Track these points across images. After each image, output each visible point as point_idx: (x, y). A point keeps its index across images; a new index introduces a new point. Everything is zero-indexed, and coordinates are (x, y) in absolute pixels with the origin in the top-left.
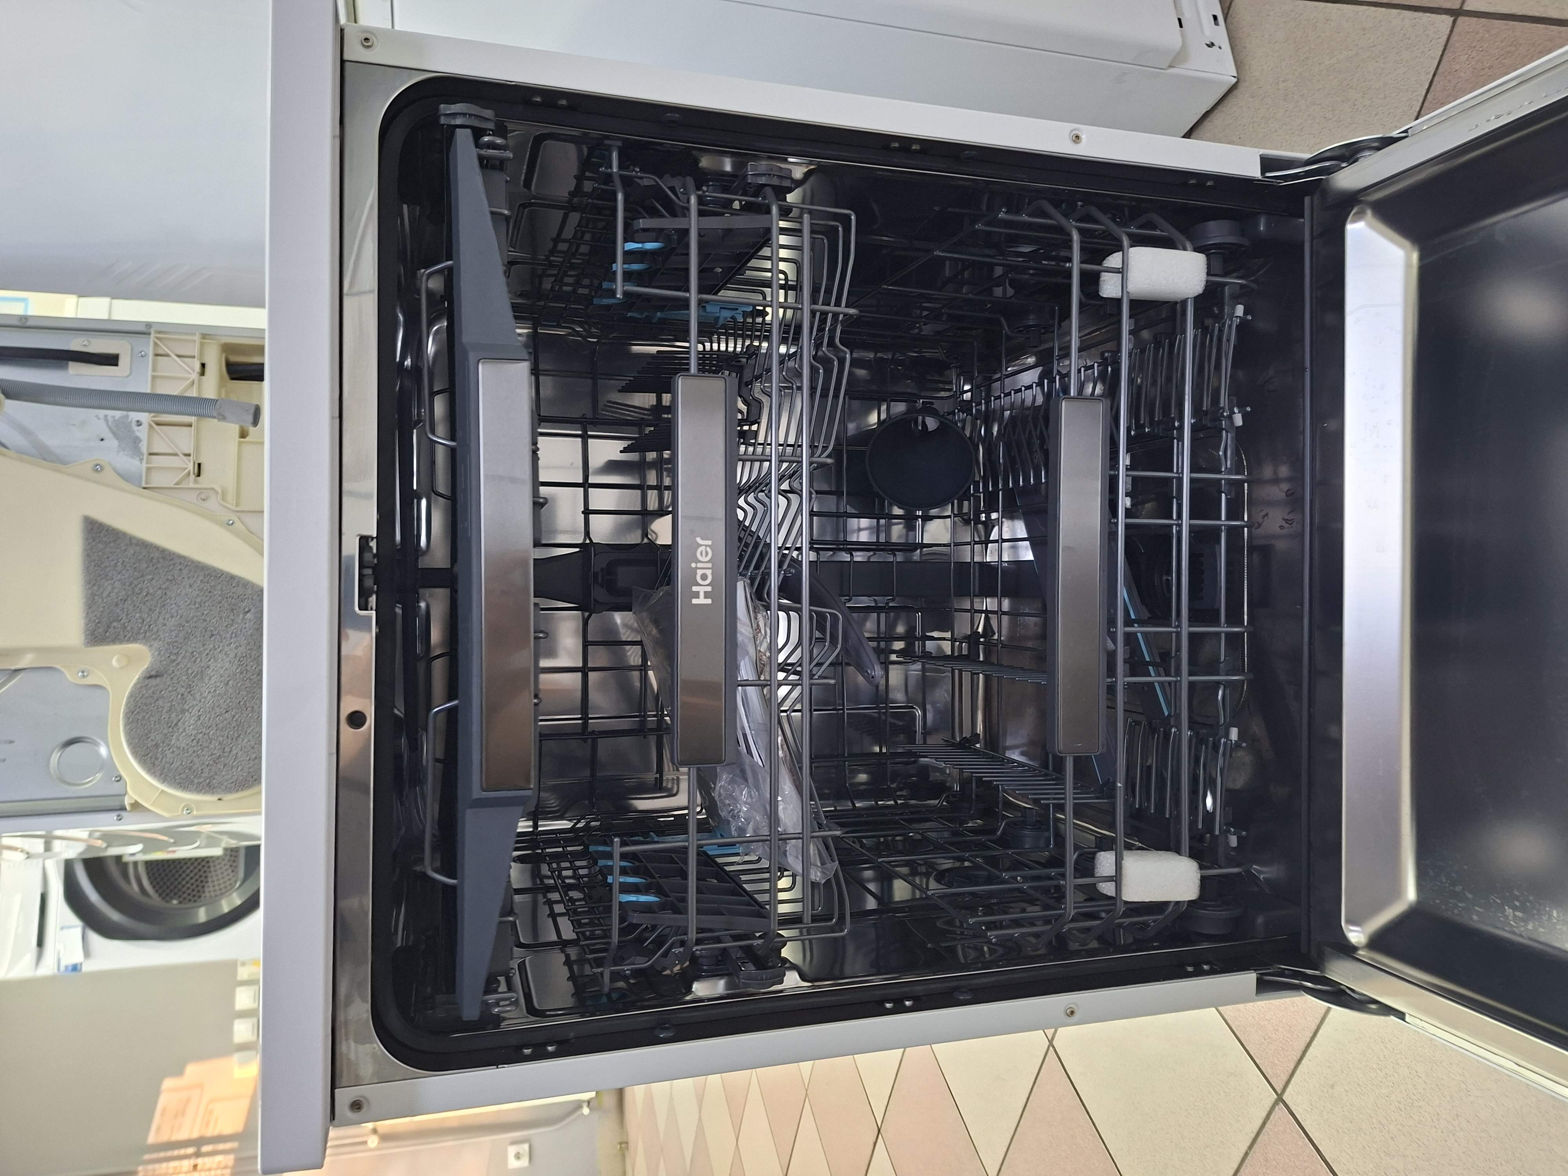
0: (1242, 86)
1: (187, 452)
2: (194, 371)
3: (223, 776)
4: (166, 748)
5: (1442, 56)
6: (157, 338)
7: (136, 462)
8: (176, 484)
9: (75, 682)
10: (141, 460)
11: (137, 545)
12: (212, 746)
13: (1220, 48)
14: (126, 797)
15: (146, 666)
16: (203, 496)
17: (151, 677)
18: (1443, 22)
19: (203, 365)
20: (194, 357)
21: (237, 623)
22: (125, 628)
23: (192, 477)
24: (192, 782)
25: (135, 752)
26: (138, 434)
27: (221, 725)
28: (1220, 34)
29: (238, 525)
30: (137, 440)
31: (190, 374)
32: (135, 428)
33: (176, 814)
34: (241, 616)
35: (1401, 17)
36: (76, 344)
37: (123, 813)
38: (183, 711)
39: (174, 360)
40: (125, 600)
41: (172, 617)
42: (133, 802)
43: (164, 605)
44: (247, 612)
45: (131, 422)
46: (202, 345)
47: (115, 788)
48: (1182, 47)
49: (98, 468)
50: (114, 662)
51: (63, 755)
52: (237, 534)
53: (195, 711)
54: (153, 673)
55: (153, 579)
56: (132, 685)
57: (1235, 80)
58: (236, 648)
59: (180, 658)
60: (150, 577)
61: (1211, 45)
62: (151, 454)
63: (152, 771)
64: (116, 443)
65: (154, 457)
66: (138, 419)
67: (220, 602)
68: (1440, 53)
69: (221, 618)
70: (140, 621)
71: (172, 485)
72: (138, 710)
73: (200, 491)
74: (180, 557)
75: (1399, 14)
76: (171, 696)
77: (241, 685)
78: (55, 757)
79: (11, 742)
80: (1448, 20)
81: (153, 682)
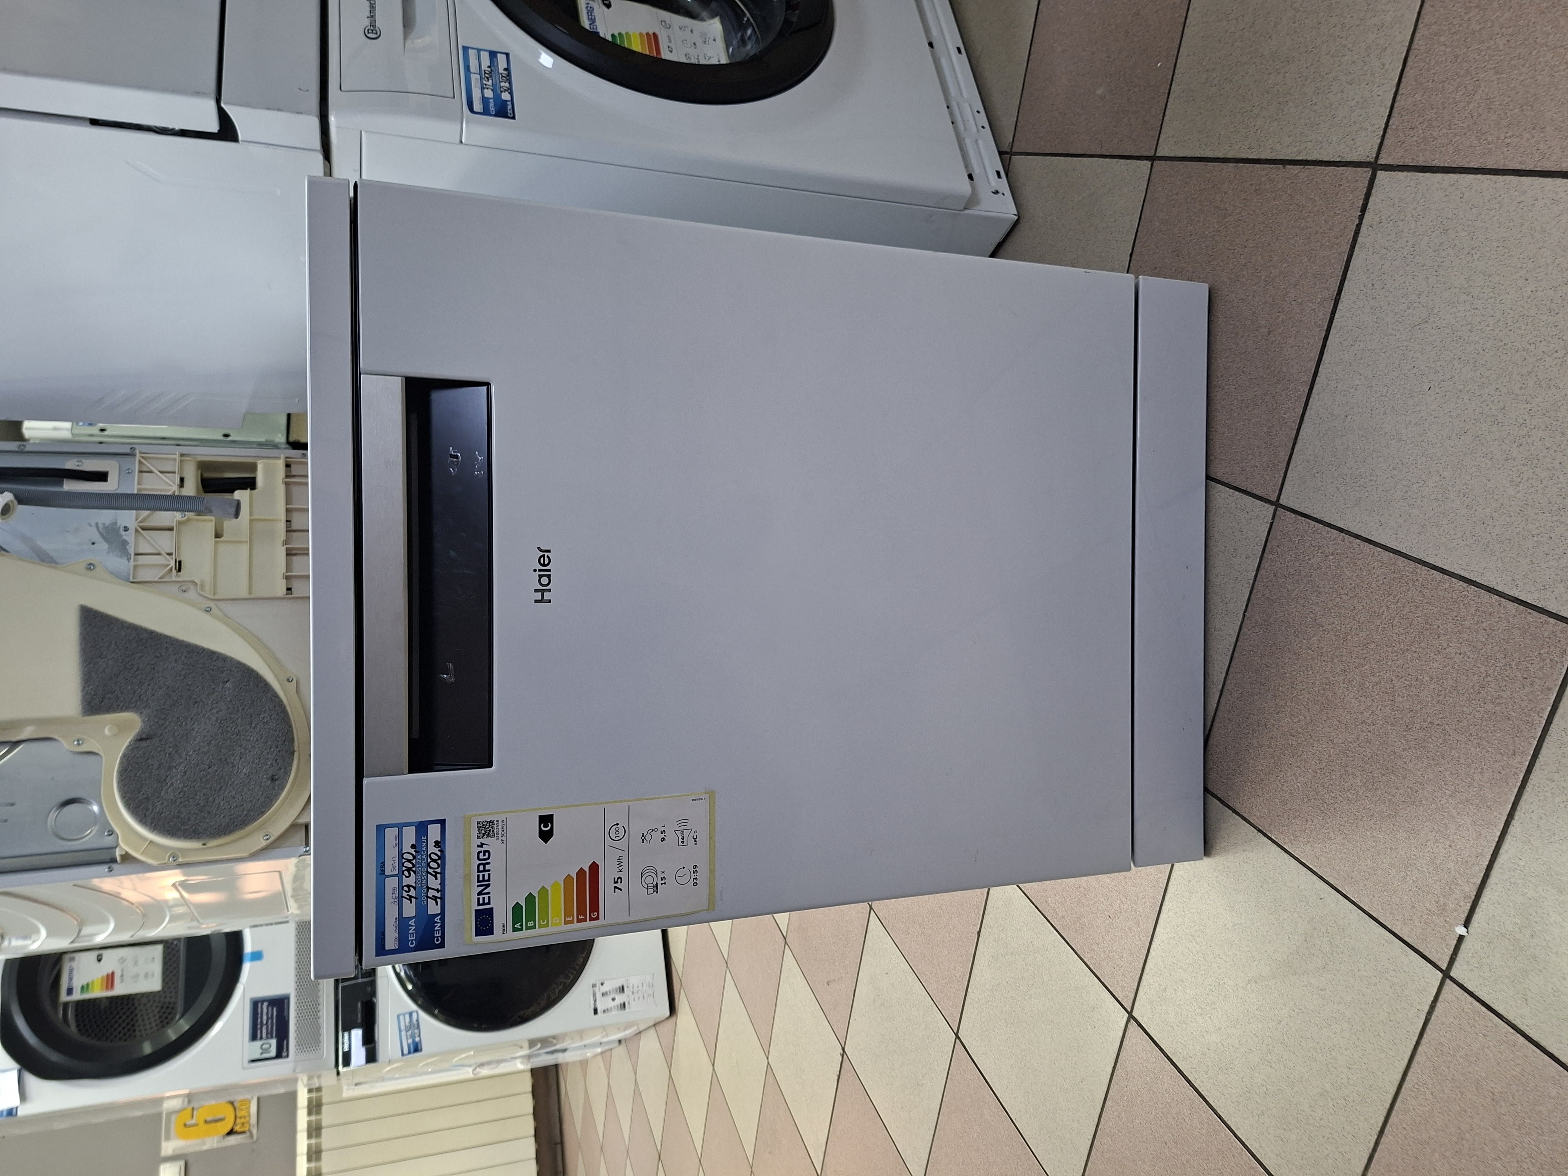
0: (1023, 222)
1: (168, 551)
2: (175, 483)
3: (208, 823)
4: (157, 800)
5: (1147, 189)
6: (143, 457)
7: (124, 561)
8: (160, 578)
9: (72, 750)
10: (129, 559)
11: (128, 628)
12: (197, 797)
13: (1003, 194)
14: (117, 849)
15: (137, 731)
16: (184, 588)
17: (141, 740)
18: (1144, 165)
19: (182, 480)
20: (174, 473)
21: (217, 691)
22: (118, 698)
23: (174, 571)
24: (180, 829)
25: (128, 805)
26: (125, 537)
27: (204, 779)
28: (1003, 185)
29: (215, 610)
30: (125, 543)
31: (171, 485)
32: (123, 533)
33: (164, 862)
34: (221, 685)
35: (1119, 164)
36: (71, 464)
37: (114, 866)
38: (170, 769)
39: (158, 476)
40: (118, 675)
41: (160, 688)
42: (124, 853)
43: (152, 679)
44: (227, 682)
45: (119, 528)
46: (181, 461)
47: (108, 841)
48: (972, 194)
49: (90, 567)
50: (107, 732)
51: (61, 813)
52: (215, 617)
53: (181, 768)
54: (144, 736)
55: (142, 656)
56: (124, 747)
57: (1016, 218)
58: (217, 713)
59: (167, 722)
60: (141, 654)
61: (996, 192)
62: (136, 554)
63: (144, 821)
64: (105, 546)
65: (140, 557)
66: (125, 525)
67: (202, 674)
68: (1146, 187)
69: (203, 688)
70: (131, 691)
71: (156, 579)
72: (130, 768)
73: (180, 584)
74: (166, 637)
75: (1118, 162)
76: (160, 755)
77: (223, 744)
78: (53, 815)
79: (12, 805)
80: (1148, 163)
81: (144, 744)
